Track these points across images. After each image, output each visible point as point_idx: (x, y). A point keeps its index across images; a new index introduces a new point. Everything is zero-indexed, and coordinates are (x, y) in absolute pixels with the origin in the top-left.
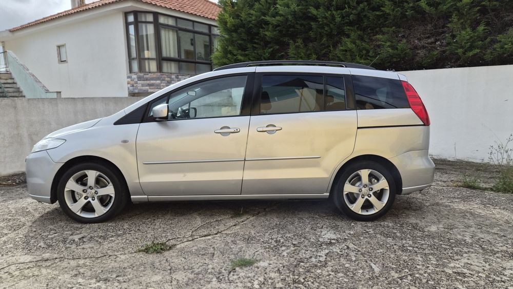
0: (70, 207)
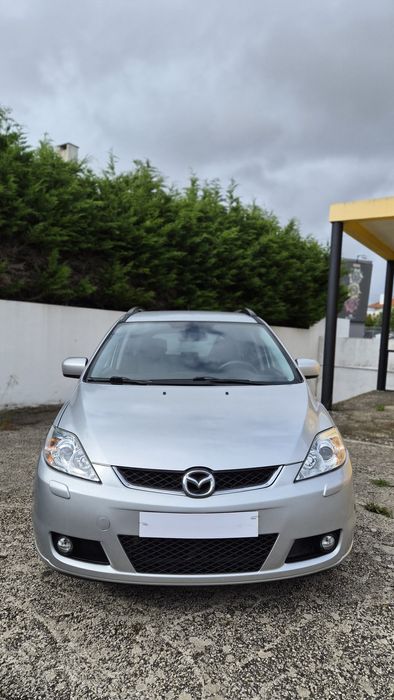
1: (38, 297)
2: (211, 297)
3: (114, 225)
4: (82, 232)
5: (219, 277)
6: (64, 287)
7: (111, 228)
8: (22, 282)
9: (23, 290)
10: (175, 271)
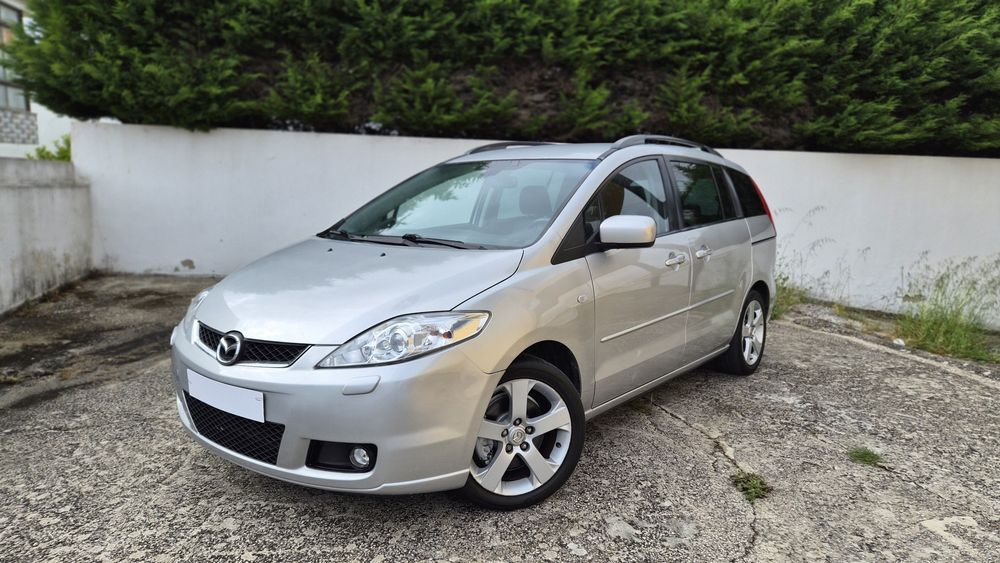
0: (480, 482)
1: (570, 136)
2: (885, 112)
3: (677, 16)
4: (626, 36)
5: (904, 75)
6: (598, 118)
7: (673, 20)
8: (544, 117)
9: (546, 127)
10: (802, 75)
